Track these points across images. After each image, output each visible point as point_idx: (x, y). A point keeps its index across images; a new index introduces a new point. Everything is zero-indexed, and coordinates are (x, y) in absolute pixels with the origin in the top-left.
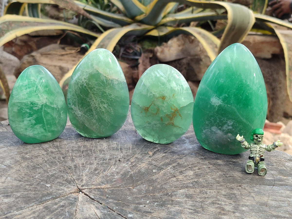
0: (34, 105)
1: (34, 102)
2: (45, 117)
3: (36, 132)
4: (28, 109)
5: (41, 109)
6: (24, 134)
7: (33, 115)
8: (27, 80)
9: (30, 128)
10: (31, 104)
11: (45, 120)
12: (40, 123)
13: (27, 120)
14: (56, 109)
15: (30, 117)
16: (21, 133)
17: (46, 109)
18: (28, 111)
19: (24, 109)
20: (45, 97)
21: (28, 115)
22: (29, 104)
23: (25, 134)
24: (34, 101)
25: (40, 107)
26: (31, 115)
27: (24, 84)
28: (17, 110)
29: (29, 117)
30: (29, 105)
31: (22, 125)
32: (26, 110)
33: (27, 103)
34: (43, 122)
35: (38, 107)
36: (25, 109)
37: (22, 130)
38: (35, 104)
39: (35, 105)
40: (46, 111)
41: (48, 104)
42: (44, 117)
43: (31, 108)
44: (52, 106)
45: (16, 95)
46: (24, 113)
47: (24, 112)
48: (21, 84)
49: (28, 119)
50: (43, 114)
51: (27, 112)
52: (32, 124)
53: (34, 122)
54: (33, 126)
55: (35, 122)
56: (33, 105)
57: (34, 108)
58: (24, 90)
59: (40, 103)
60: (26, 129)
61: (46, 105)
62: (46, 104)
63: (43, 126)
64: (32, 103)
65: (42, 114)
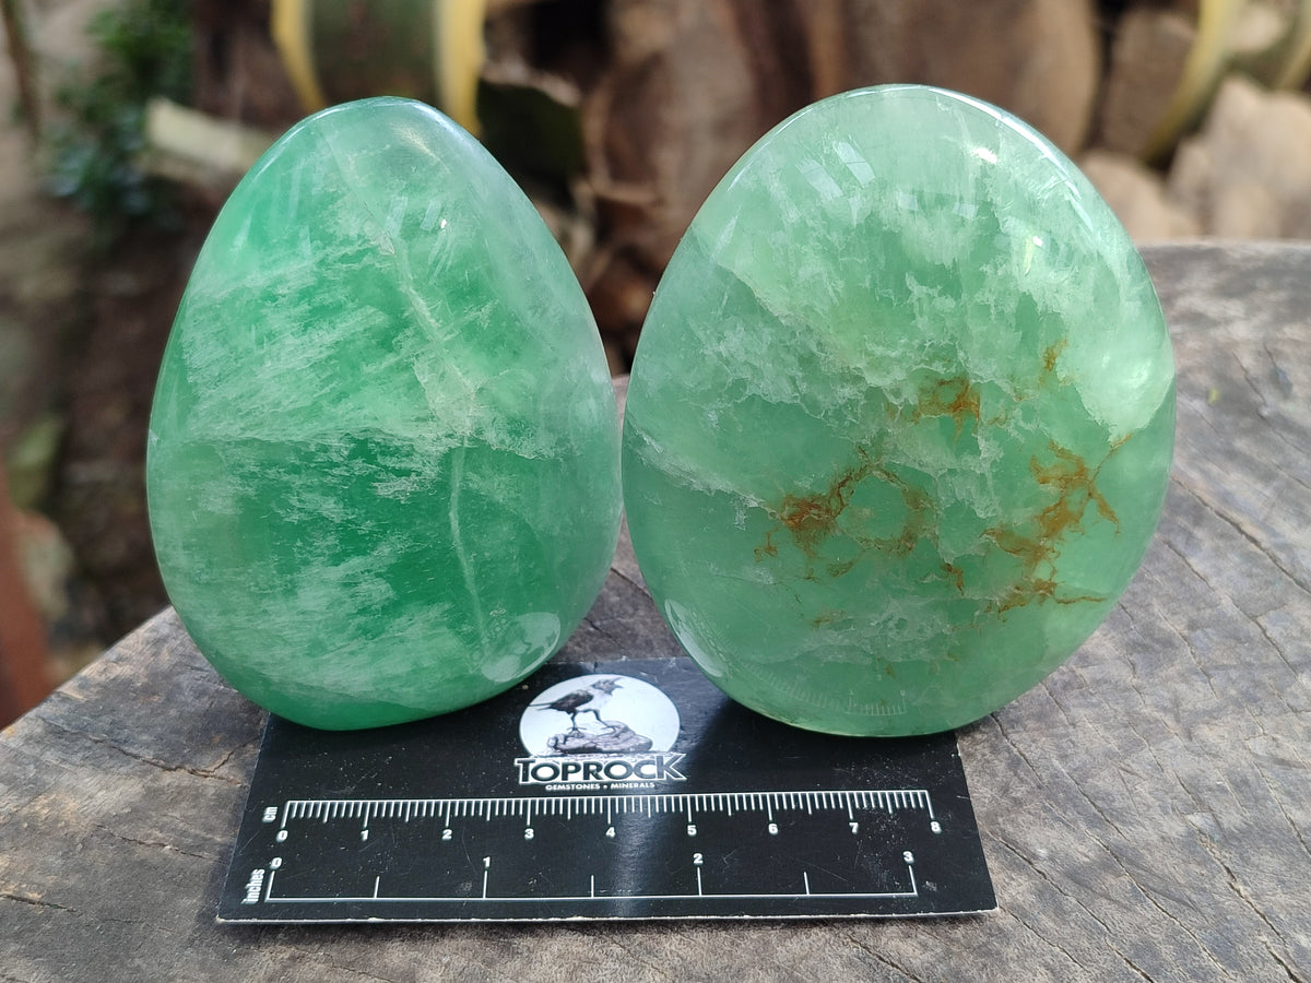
0: (380, 459)
1: (378, 438)
2: (469, 545)
3: (396, 665)
4: (327, 491)
5: (443, 485)
6: (299, 680)
7: (376, 544)
8: (306, 247)
9: (353, 638)
10: (352, 456)
11: (468, 571)
12: (430, 599)
13: (324, 582)
14: (555, 463)
15: (349, 555)
16: (274, 674)
17: (476, 482)
18: (330, 508)
19: (294, 501)
20: (468, 383)
21: (331, 540)
22: (335, 458)
23: (313, 679)
24: (380, 431)
25: (431, 472)
26: (353, 542)
27: (281, 280)
28: (229, 502)
29: (337, 559)
30: (337, 465)
31: (281, 615)
32: (310, 507)
33: (325, 449)
34: (458, 583)
35: (413, 477)
36: (305, 496)
37: (281, 652)
38: (386, 451)
39: (391, 462)
40: (477, 496)
41: (491, 436)
42: (460, 549)
43: (357, 492)
44: (526, 451)
45: (219, 380)
46: (299, 530)
47: (295, 518)
48: (257, 279)
49: (337, 573)
50: (455, 524)
51: (319, 522)
52: (363, 611)
53: (380, 591)
54: (371, 624)
55: (391, 594)
56: (371, 459)
57: (384, 490)
58: (290, 341)
59: (433, 436)
60: (316, 647)
61: (476, 452)
62: (476, 440)
63: (456, 620)
64: (363, 448)
65: (448, 525)
